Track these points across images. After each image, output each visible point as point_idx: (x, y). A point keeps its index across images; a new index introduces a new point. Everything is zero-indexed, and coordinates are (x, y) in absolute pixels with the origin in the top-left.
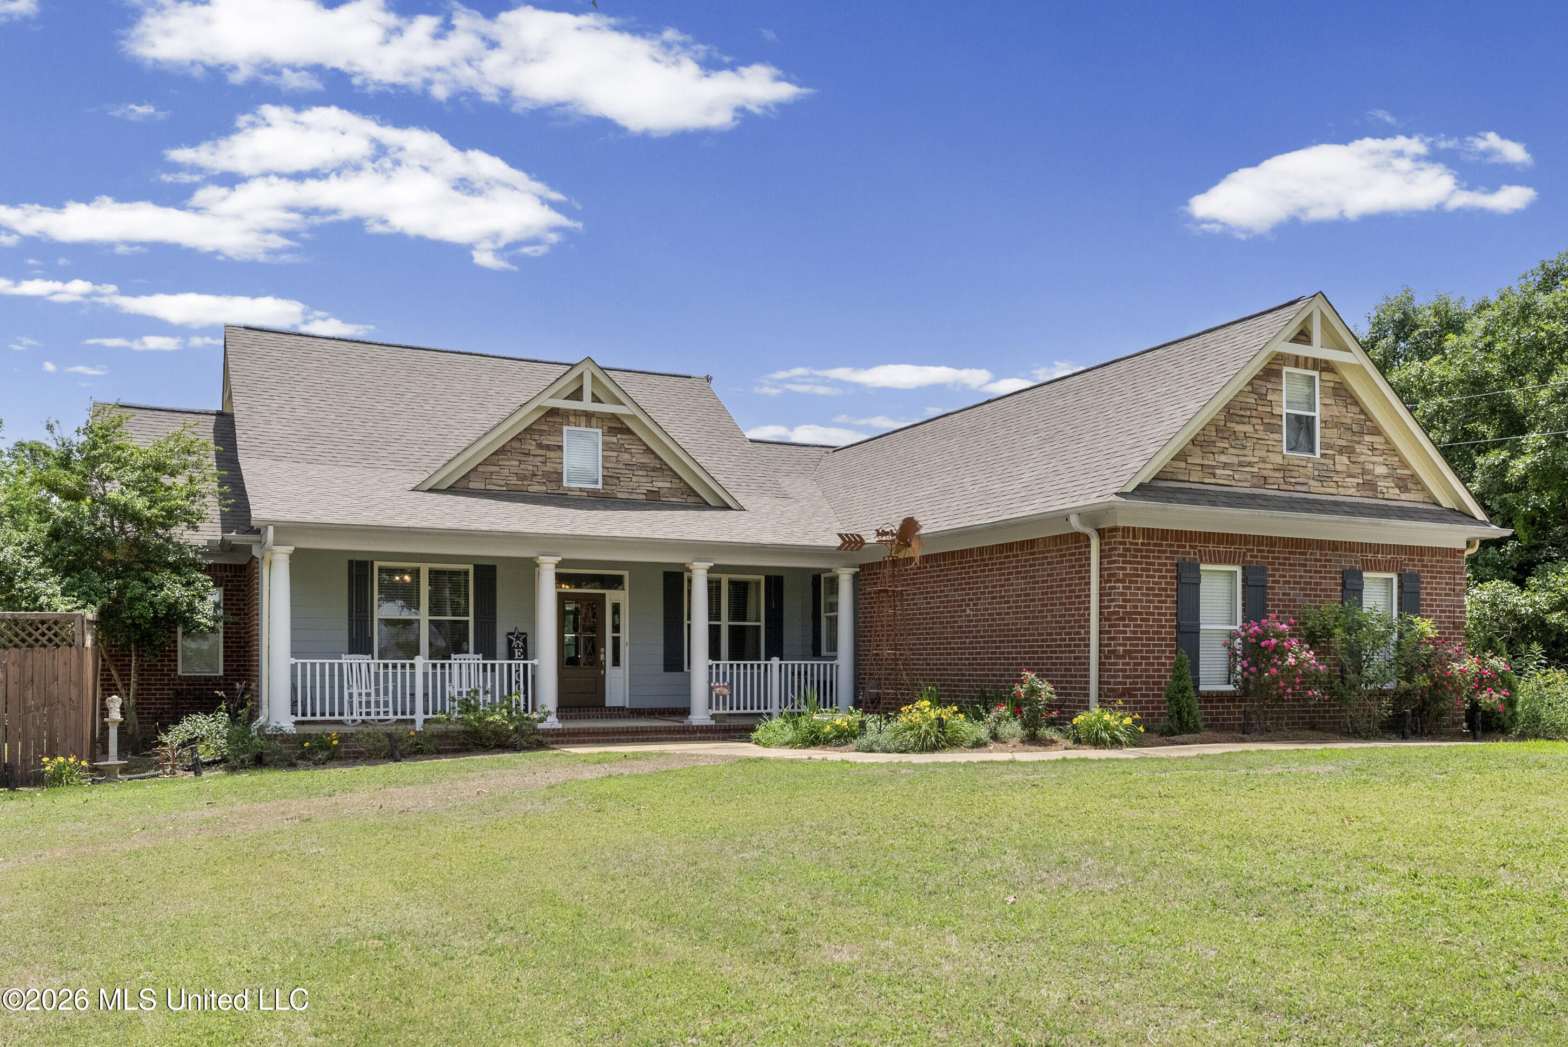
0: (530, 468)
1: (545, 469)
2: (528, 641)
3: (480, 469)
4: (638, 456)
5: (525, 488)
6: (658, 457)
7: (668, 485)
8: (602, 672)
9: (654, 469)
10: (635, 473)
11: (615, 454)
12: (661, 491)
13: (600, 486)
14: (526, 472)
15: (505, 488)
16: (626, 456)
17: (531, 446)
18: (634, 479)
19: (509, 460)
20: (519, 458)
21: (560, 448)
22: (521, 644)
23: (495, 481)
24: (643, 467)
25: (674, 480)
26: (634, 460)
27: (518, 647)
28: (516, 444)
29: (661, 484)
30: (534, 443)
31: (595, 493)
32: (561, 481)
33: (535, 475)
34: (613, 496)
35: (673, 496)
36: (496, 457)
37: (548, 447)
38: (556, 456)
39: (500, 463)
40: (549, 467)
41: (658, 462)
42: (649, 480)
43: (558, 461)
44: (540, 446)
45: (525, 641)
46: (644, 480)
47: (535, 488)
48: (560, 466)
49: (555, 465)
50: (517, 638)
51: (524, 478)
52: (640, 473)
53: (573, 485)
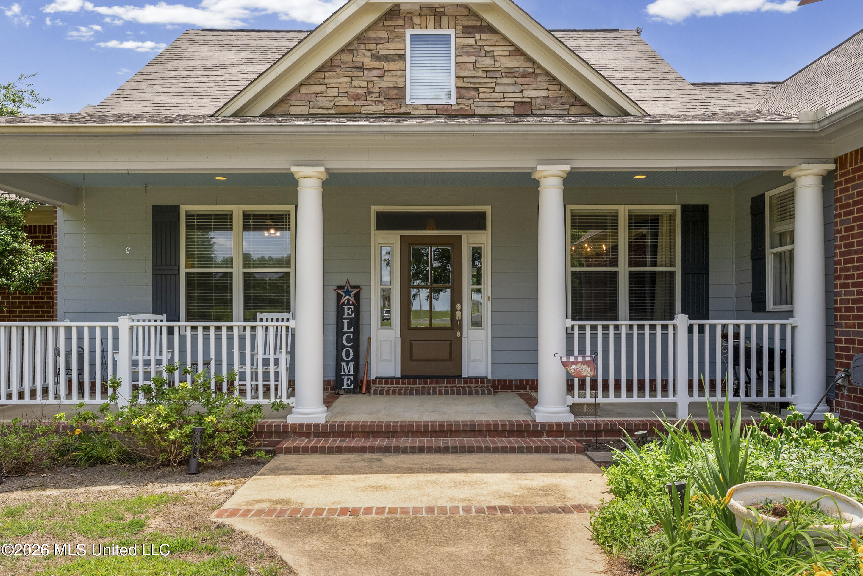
0: (364, 84)
1: (383, 84)
2: (363, 295)
3: (303, 90)
4: (503, 59)
5: (357, 110)
6: (528, 59)
7: (544, 93)
8: (458, 334)
9: (525, 75)
10: (499, 81)
11: (472, 59)
12: (534, 101)
13: (453, 101)
14: (359, 90)
15: (333, 111)
16: (487, 62)
17: (365, 58)
18: (498, 89)
19: (338, 76)
20: (350, 74)
21: (402, 57)
22: (352, 299)
23: (320, 104)
24: (510, 72)
25: (551, 87)
26: (497, 64)
27: (348, 304)
28: (347, 57)
29: (533, 93)
30: (369, 54)
31: (446, 110)
32: (403, 97)
33: (370, 93)
34: (470, 112)
35: (551, 107)
36: (322, 75)
37: (387, 58)
38: (397, 67)
39: (327, 81)
40: (388, 82)
41: (530, 64)
42: (518, 88)
43: (399, 73)
44: (377, 57)
45: (357, 296)
46: (511, 89)
47: (371, 108)
48: (401, 80)
49: (395, 79)
50: (348, 293)
51: (355, 97)
52: (506, 80)
53: (417, 102)
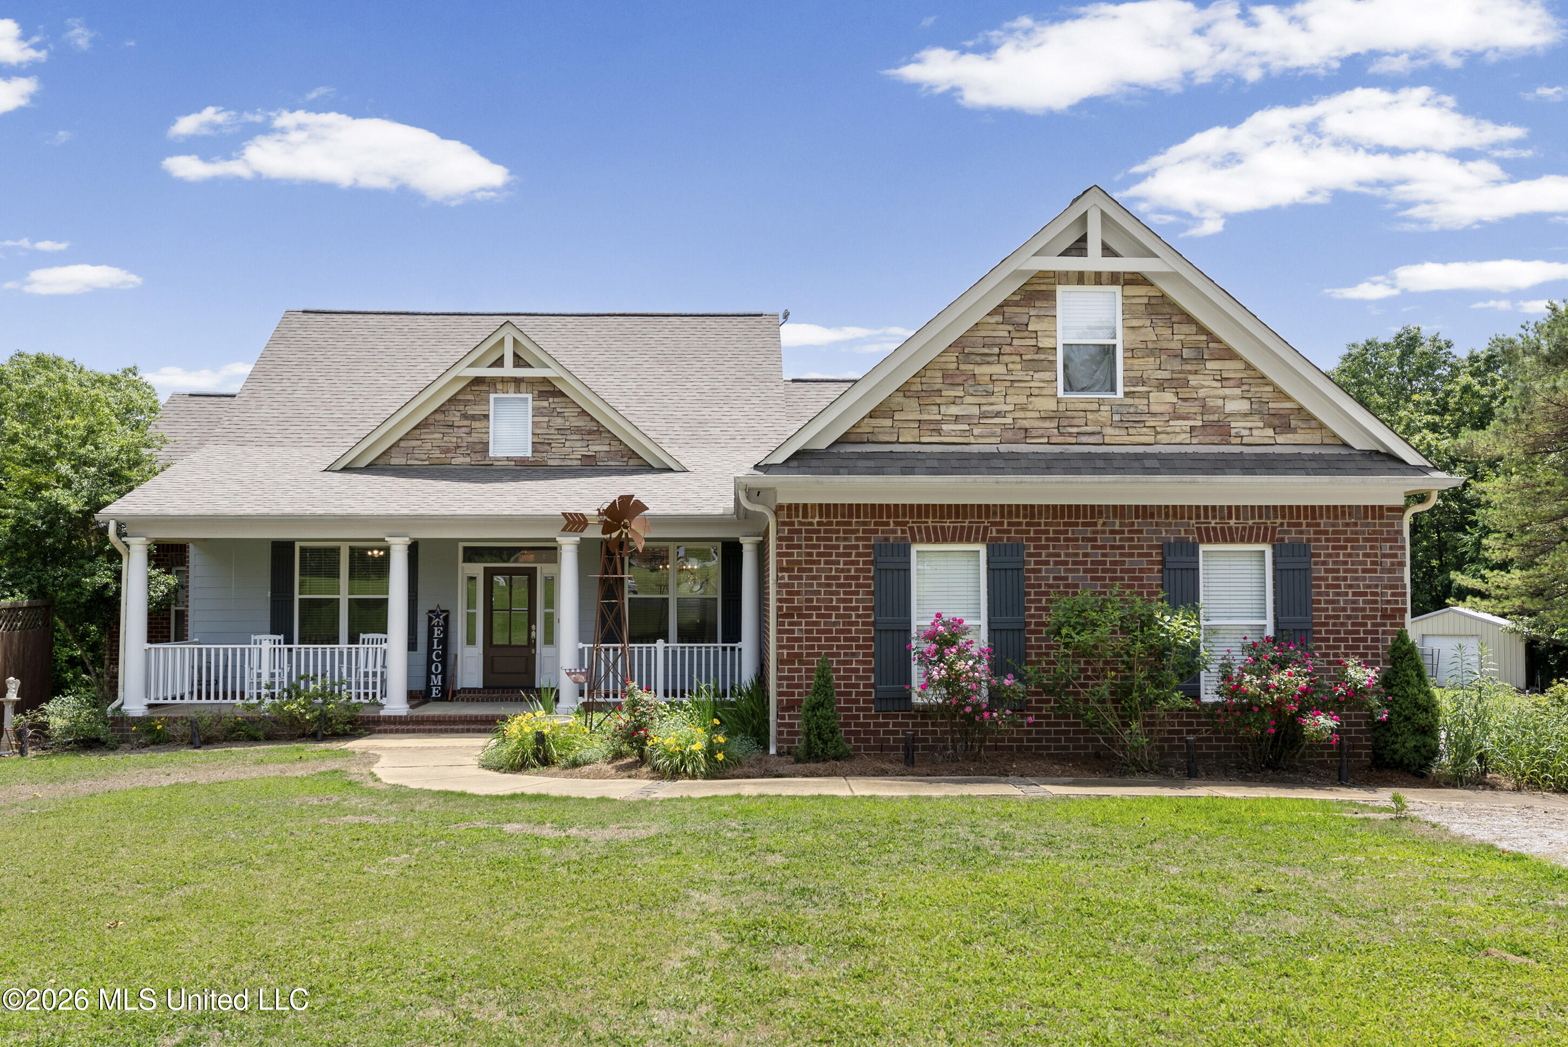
0: (454, 440)
1: (470, 440)
2: (451, 618)
3: (402, 444)
4: (572, 419)
5: (447, 461)
6: (593, 419)
7: (606, 448)
8: (533, 651)
9: (590, 433)
10: (569, 437)
11: (546, 419)
12: (598, 456)
13: (529, 454)
14: (450, 445)
15: (427, 463)
16: (559, 421)
17: (455, 418)
18: (567, 444)
19: (432, 433)
20: (443, 431)
21: (486, 417)
22: (442, 622)
23: (417, 456)
24: (578, 430)
25: (612, 443)
26: (567, 423)
27: (438, 625)
28: (439, 417)
29: (598, 448)
30: (458, 414)
31: (524, 461)
32: (488, 451)
33: (459, 447)
34: (544, 463)
35: (612, 460)
36: (418, 432)
37: (473, 418)
38: (482, 426)
39: (422, 437)
40: (475, 437)
41: (595, 424)
42: (585, 444)
43: (484, 430)
44: (465, 416)
45: (446, 619)
46: (579, 444)
47: (459, 460)
48: (486, 436)
49: (480, 435)
50: (438, 616)
51: (446, 451)
52: (574, 437)
53: (499, 455)
